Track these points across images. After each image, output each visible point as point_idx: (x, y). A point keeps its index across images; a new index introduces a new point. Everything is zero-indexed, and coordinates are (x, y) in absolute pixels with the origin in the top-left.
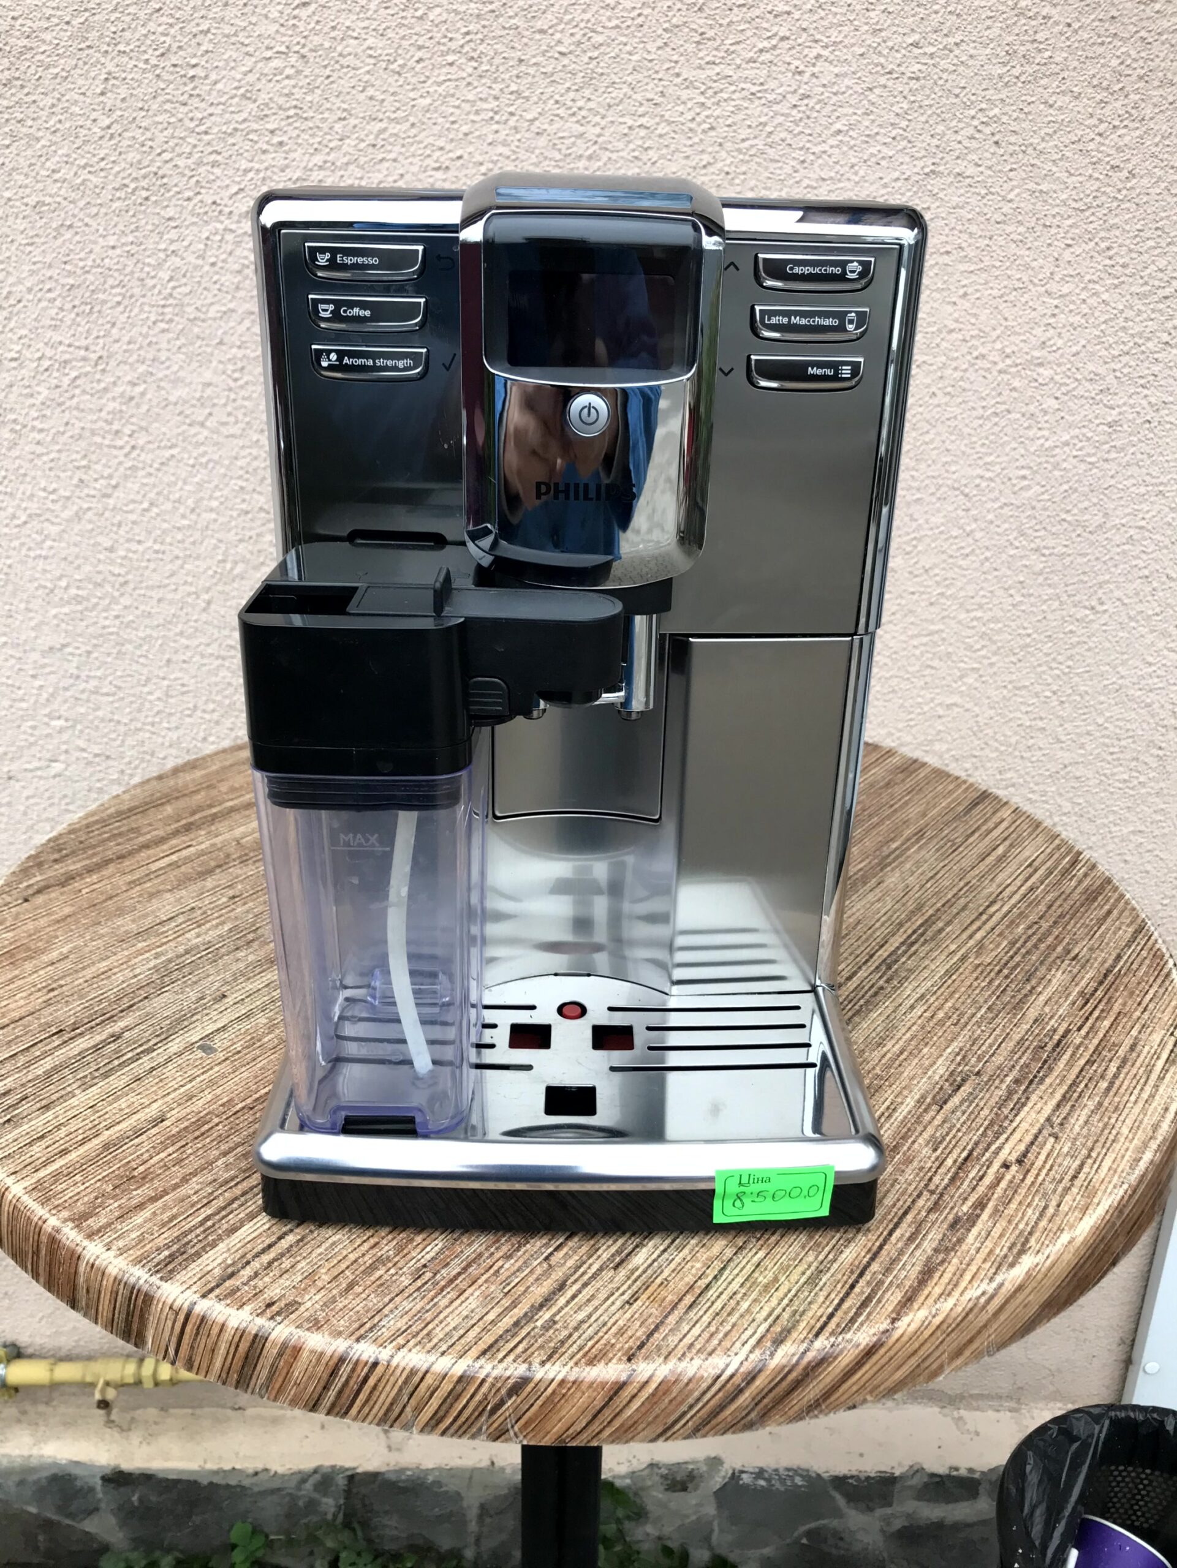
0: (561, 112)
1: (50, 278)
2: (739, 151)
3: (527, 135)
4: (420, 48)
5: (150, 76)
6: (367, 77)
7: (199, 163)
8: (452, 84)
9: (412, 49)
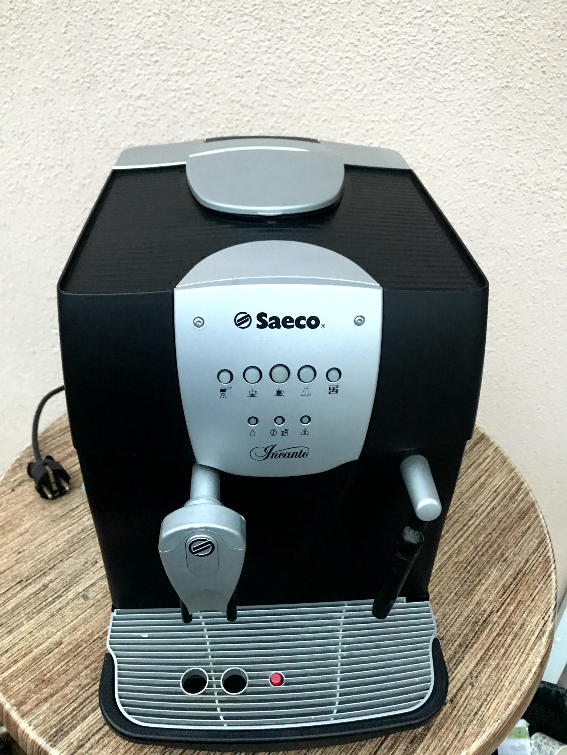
0: (304, 48)
1: (43, 125)
2: (399, 72)
3: (286, 60)
4: (230, 12)
5: (88, 23)
6: (201, 27)
7: (115, 70)
8: (247, 32)
9: (225, 13)
